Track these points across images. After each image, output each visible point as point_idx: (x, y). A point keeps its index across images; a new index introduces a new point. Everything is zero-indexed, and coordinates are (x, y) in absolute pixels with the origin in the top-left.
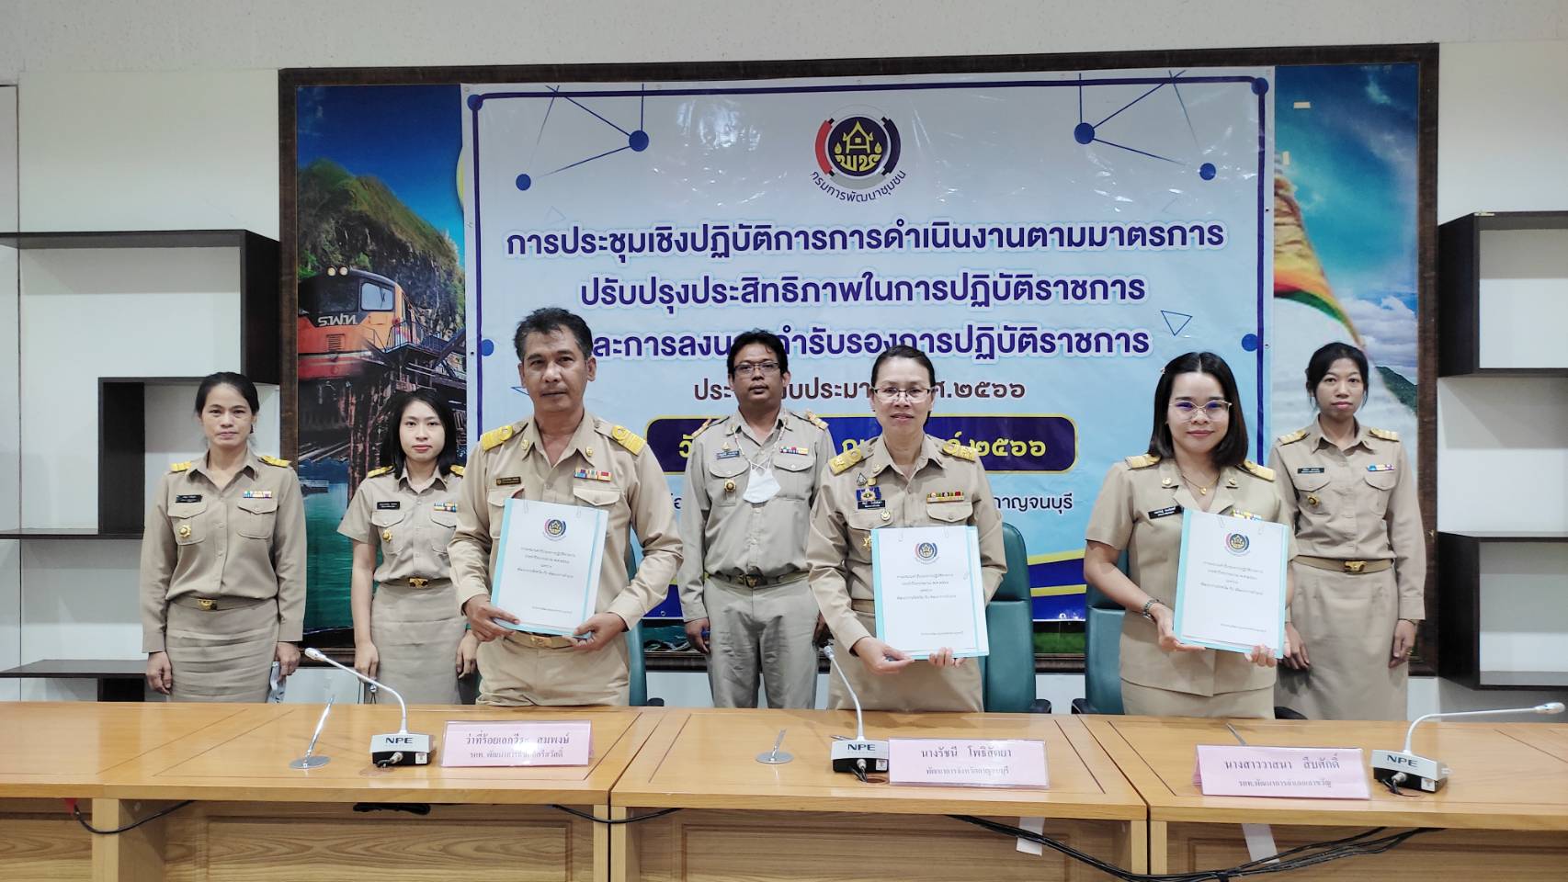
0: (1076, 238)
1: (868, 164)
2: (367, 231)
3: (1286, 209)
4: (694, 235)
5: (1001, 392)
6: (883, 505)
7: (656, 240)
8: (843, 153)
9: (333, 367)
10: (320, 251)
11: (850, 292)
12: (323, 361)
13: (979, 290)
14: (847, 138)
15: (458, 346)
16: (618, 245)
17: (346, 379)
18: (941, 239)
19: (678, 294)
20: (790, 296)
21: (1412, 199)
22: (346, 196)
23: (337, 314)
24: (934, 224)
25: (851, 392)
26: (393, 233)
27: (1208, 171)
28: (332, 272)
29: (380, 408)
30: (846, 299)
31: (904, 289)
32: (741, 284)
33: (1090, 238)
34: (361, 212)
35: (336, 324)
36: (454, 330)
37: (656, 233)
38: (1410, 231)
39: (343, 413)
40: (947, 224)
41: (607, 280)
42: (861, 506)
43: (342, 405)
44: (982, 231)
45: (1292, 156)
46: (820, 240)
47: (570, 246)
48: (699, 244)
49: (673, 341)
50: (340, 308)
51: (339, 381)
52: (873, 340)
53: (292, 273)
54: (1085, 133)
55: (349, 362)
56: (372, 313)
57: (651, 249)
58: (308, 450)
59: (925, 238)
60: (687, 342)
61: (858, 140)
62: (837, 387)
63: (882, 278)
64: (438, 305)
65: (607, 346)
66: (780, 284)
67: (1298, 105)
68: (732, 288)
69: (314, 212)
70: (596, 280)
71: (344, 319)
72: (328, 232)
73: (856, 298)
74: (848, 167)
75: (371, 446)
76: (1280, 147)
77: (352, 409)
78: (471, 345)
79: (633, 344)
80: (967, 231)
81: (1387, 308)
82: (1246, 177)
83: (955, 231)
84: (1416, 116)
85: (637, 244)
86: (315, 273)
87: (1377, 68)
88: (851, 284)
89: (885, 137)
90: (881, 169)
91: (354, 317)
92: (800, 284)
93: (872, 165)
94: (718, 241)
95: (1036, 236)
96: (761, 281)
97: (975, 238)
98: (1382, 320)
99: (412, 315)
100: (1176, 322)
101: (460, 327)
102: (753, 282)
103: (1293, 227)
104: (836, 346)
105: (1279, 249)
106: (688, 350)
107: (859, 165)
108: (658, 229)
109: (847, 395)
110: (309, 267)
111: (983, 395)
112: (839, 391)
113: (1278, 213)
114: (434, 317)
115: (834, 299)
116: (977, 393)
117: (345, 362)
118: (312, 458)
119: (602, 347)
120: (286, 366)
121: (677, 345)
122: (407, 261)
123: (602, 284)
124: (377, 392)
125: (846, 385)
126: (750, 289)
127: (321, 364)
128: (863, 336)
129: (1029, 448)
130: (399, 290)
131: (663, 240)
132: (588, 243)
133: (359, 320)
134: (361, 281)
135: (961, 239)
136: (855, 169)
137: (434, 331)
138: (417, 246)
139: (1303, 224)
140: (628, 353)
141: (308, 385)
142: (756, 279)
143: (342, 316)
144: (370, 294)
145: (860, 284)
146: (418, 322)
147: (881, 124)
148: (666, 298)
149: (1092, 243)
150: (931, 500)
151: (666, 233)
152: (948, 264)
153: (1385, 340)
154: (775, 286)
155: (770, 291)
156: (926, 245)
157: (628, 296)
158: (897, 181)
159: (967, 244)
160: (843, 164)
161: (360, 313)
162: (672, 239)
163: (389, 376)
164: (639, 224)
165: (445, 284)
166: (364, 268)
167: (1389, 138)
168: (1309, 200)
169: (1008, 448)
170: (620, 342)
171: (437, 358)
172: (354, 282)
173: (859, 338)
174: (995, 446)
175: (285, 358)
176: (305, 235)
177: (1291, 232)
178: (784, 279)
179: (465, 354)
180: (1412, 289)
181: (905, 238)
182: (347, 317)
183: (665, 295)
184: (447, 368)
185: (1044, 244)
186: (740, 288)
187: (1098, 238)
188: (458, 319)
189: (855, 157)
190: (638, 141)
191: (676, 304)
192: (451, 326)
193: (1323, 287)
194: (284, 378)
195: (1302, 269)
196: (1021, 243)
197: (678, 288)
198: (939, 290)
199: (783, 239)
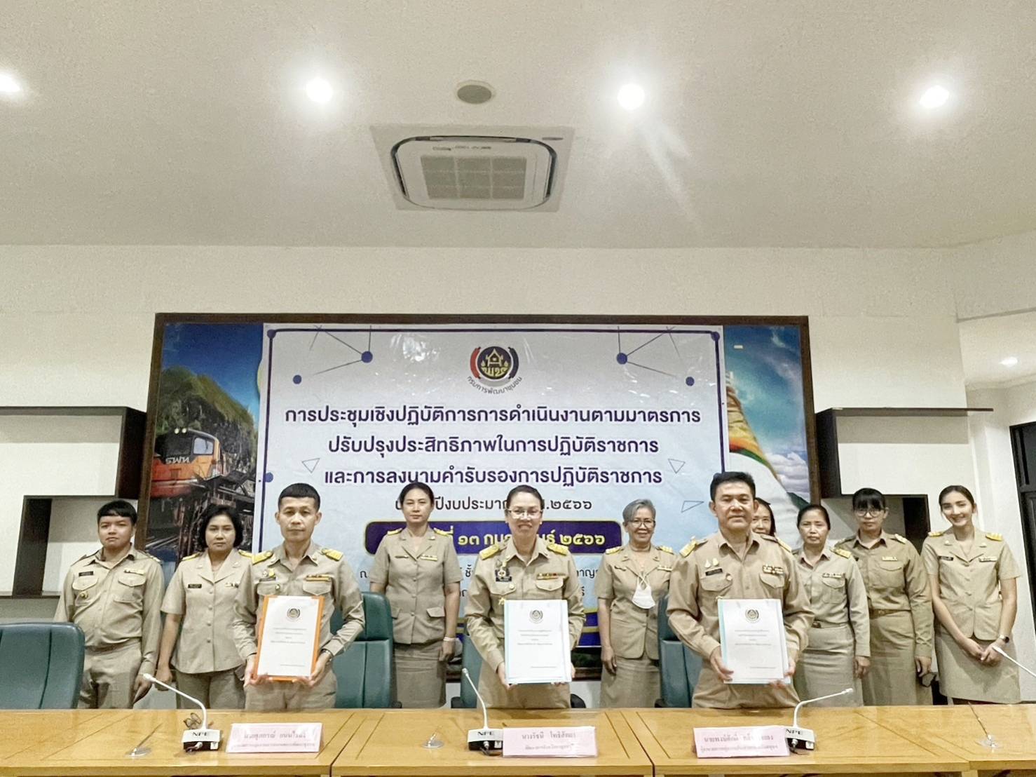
0: (619, 417)
1: (500, 372)
2: (200, 407)
3: (733, 403)
4: (397, 412)
5: (578, 506)
6: (510, 579)
7: (375, 414)
8: (486, 366)
9: (173, 488)
10: (170, 419)
11: (489, 446)
12: (167, 485)
13: (564, 446)
14: (488, 358)
15: (252, 476)
16: (352, 417)
17: (179, 496)
18: (542, 416)
19: (387, 446)
20: (454, 448)
21: (800, 399)
22: (189, 386)
23: (178, 456)
24: (539, 407)
25: (489, 505)
26: (216, 408)
27: (690, 381)
28: (177, 431)
29: (199, 514)
30: (487, 450)
31: (521, 445)
32: (425, 441)
33: (627, 417)
34: (198, 396)
35: (177, 462)
36: (249, 467)
37: (375, 410)
38: (801, 416)
39: (176, 517)
40: (545, 407)
41: (345, 438)
42: (498, 580)
43: (176, 512)
44: (566, 412)
45: (734, 374)
46: (471, 416)
47: (323, 417)
48: (401, 417)
49: (383, 474)
50: (180, 453)
51: (175, 498)
52: (503, 475)
53: (152, 432)
54: (622, 358)
55: (182, 486)
56: (199, 457)
57: (372, 420)
58: (152, 541)
59: (532, 416)
60: (392, 475)
61: (495, 359)
62: (481, 502)
63: (508, 438)
64: (241, 451)
65: (343, 477)
66: (448, 441)
67: (736, 347)
68: (420, 443)
69: (169, 396)
70: (338, 437)
71: (182, 460)
72: (177, 407)
73: (493, 449)
74: (489, 374)
75: (192, 539)
76: (728, 369)
77: (182, 515)
78: (259, 476)
79: (359, 476)
80: (558, 412)
81: (791, 459)
82: (711, 385)
83: (550, 412)
84: (799, 354)
85: (364, 416)
86: (166, 432)
87: (777, 328)
88: (490, 442)
89: (510, 359)
90: (507, 375)
91: (188, 458)
92: (460, 441)
93: (502, 373)
94: (412, 416)
95: (596, 415)
96: (437, 439)
97: (562, 416)
98: (789, 466)
99: (224, 458)
100: (677, 467)
101: (253, 465)
102: (432, 440)
103: (737, 413)
104: (481, 478)
105: (731, 425)
106: (392, 479)
107: (495, 373)
108: (377, 408)
109: (487, 507)
110: (163, 428)
111: (568, 508)
112: (482, 505)
113: (729, 405)
114: (238, 458)
115: (480, 450)
116: (564, 507)
117: (180, 485)
118: (154, 546)
119: (340, 477)
120: (143, 488)
121: (386, 477)
122: (223, 424)
123: (342, 440)
124: (198, 504)
125: (486, 502)
126: (430, 444)
127: (166, 486)
128: (497, 472)
129: (595, 539)
130: (217, 442)
131: (379, 414)
132: (334, 416)
133: (191, 460)
134: (195, 436)
135: (554, 416)
136: (492, 375)
137: (237, 467)
138: (229, 417)
139: (743, 411)
140: (355, 481)
141: (156, 499)
142: (433, 438)
143: (181, 458)
144: (199, 445)
145: (495, 442)
146: (227, 461)
147: (508, 351)
148: (380, 448)
149: (628, 419)
150: (539, 578)
151: (381, 410)
152: (546, 431)
153: (791, 477)
154: (445, 442)
155: (442, 445)
156: (534, 419)
157: (357, 447)
158: (516, 383)
159: (557, 419)
160: (486, 372)
161: (192, 456)
162: (385, 414)
163: (206, 495)
164: (365, 404)
165: (246, 439)
166: (197, 429)
167: (785, 365)
168: (745, 399)
169: (583, 540)
170: (351, 475)
171: (237, 484)
172: (190, 437)
173: (494, 473)
174: (575, 538)
175: (144, 482)
176: (162, 409)
177: (736, 416)
178: (450, 438)
179: (255, 481)
180: (803, 448)
181: (522, 415)
182: (183, 458)
183: (379, 446)
184: (244, 490)
185: (601, 419)
186: (425, 443)
187: (631, 417)
188: (252, 460)
189: (493, 369)
190: (367, 357)
191: (386, 452)
192: (248, 464)
193: (755, 446)
194: (141, 496)
195: (742, 436)
196: (588, 419)
197: (387, 443)
198: (542, 446)
199: (451, 415)
